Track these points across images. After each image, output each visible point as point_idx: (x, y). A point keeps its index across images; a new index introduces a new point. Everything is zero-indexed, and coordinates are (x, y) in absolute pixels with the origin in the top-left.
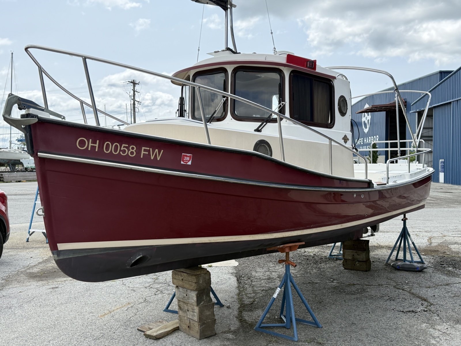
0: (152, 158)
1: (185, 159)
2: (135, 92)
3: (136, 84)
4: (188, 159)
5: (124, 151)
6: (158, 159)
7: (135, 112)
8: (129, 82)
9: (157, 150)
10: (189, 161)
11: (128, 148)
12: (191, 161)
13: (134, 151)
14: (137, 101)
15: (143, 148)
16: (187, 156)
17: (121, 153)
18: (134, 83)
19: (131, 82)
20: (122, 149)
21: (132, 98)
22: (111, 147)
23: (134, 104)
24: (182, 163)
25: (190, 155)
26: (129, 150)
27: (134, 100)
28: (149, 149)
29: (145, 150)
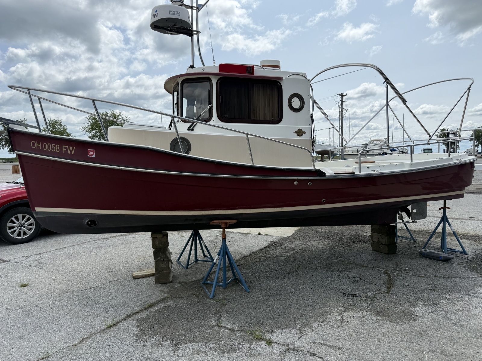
0: (69, 153)
1: (90, 153)
2: (343, 102)
3: (344, 96)
4: (92, 153)
5: (54, 149)
6: (73, 154)
7: (342, 117)
8: (338, 95)
9: (71, 147)
10: (93, 154)
11: (55, 146)
12: (94, 155)
13: (58, 148)
14: (344, 109)
15: (63, 146)
16: (91, 151)
17: (52, 150)
18: (342, 95)
19: (340, 95)
20: (52, 147)
21: (341, 107)
22: (47, 146)
23: (342, 111)
24: (88, 156)
25: (93, 150)
26: (56, 148)
27: (342, 108)
28: (66, 146)
29: (64, 148)
